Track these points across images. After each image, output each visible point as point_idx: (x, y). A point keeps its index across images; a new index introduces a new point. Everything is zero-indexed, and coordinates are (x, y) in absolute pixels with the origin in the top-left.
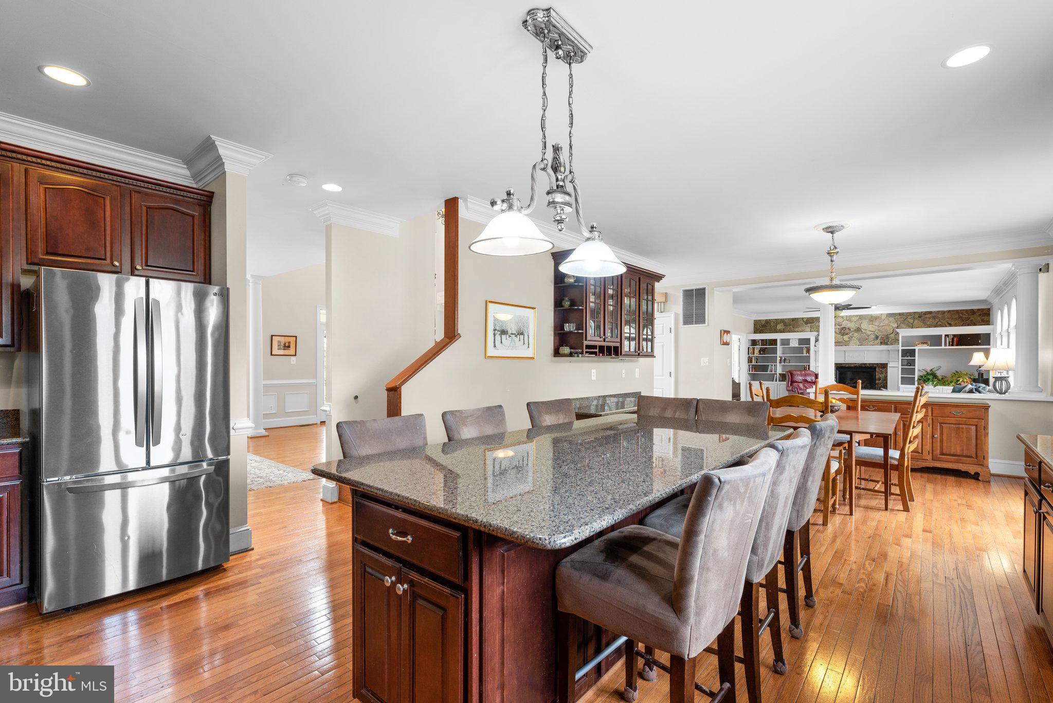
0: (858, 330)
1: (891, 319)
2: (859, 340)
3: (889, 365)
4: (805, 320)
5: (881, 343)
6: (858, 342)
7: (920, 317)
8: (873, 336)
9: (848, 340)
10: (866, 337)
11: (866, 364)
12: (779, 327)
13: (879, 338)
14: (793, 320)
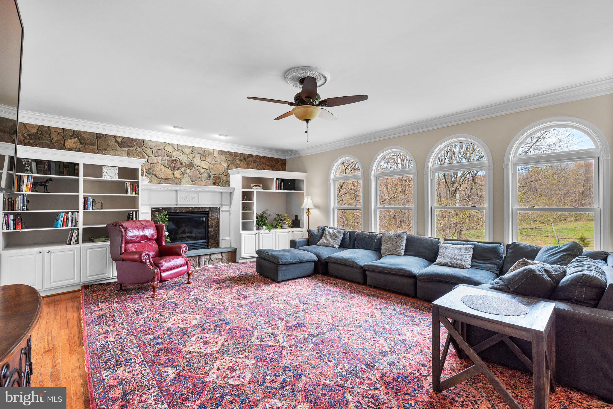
0: (191, 165)
1: (223, 157)
2: (191, 178)
3: (221, 210)
4: (119, 140)
5: (214, 184)
6: (190, 181)
7: (245, 159)
8: (205, 175)
9: (180, 177)
10: (200, 175)
11: (199, 208)
12: (69, 143)
13: (212, 177)
14: (99, 136)
